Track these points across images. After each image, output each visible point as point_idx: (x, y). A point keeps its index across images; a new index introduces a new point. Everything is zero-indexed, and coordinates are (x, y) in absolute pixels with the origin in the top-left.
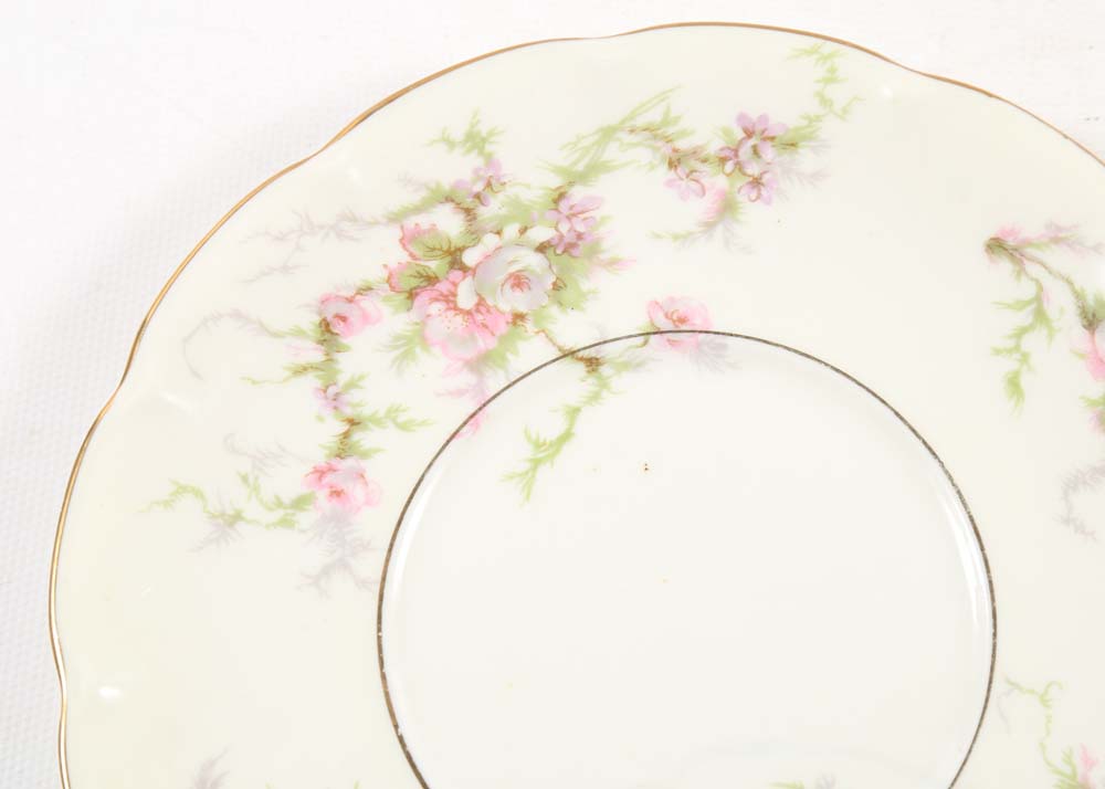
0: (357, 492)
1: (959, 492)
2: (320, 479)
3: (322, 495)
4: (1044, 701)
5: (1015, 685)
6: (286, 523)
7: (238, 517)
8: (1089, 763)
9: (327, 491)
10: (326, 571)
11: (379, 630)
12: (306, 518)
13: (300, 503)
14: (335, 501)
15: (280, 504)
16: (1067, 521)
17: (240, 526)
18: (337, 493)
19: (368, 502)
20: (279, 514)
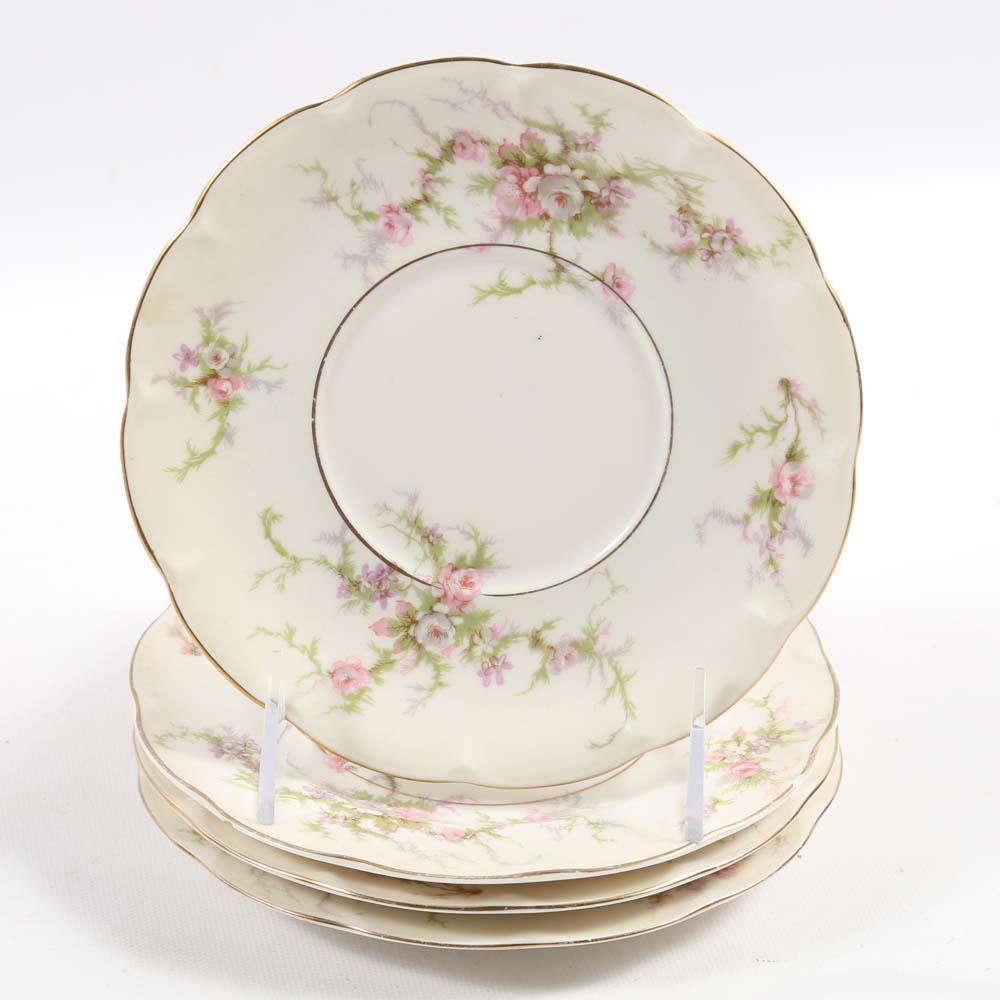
0: (400, 232)
1: (665, 473)
2: (388, 212)
3: (383, 220)
4: (614, 591)
5: (607, 573)
6: (355, 219)
7: (335, 199)
8: (606, 632)
9: (386, 220)
10: (355, 257)
11: (355, 306)
12: (366, 225)
13: (369, 216)
14: (387, 228)
15: (359, 208)
16: (698, 526)
17: (332, 204)
18: (390, 225)
19: (400, 242)
20: (355, 213)
